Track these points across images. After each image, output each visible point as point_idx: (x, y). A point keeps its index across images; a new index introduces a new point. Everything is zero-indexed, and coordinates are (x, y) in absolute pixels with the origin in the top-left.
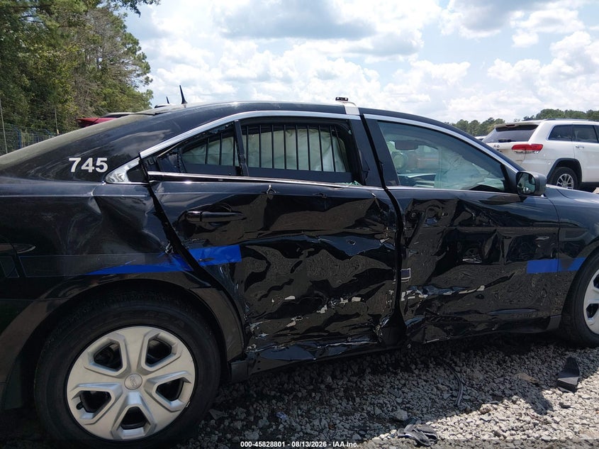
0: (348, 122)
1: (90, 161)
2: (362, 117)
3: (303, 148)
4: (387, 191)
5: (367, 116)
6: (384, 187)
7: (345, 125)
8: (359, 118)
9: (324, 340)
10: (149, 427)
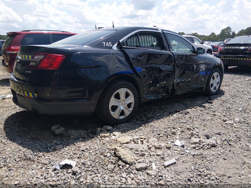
0: (160, 33)
1: (107, 43)
2: (163, 32)
3: (150, 40)
4: (171, 52)
5: (164, 32)
6: (170, 51)
7: (159, 34)
8: (162, 32)
9: (157, 94)
10: (125, 115)
